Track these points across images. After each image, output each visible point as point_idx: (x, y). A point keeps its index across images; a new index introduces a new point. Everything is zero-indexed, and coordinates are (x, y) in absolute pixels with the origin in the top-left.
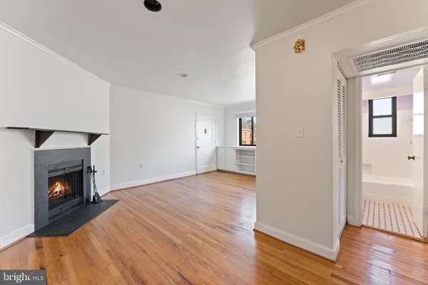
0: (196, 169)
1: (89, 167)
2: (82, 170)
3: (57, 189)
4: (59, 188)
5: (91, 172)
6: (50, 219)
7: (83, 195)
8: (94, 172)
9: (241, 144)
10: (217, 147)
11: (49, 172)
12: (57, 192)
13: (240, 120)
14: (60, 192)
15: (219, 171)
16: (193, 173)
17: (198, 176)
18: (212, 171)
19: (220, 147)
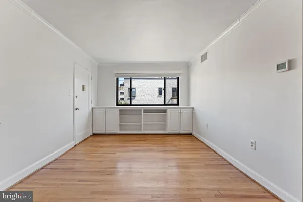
0: (74, 140)
9: (118, 104)
10: (93, 108)
15: (94, 135)
16: (72, 144)
17: (77, 147)
18: (88, 138)
19: (95, 108)
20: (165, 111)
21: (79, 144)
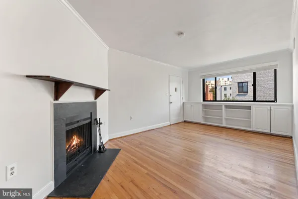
0: (170, 121)
1: (96, 120)
2: (91, 122)
3: (74, 143)
4: (75, 141)
5: (97, 124)
6: (67, 173)
7: (91, 146)
8: (100, 124)
9: (204, 100)
10: (184, 103)
11: (67, 125)
12: (74, 146)
13: (204, 80)
14: (77, 144)
15: (185, 122)
16: (168, 123)
17: (171, 126)
18: (180, 123)
19: (186, 103)
20: (249, 108)
21: (173, 124)
